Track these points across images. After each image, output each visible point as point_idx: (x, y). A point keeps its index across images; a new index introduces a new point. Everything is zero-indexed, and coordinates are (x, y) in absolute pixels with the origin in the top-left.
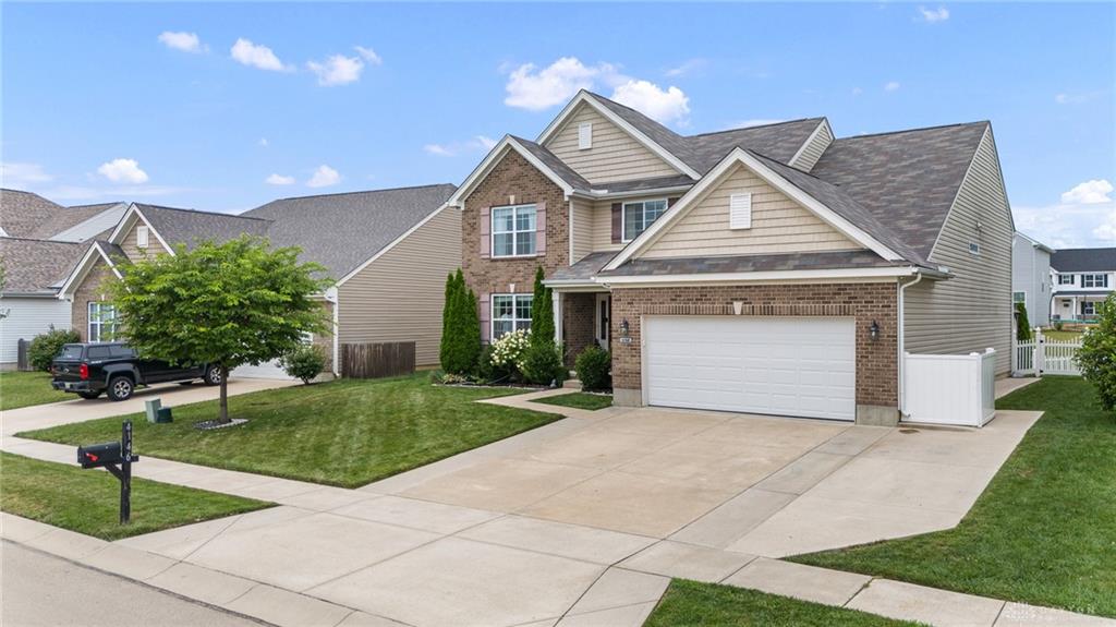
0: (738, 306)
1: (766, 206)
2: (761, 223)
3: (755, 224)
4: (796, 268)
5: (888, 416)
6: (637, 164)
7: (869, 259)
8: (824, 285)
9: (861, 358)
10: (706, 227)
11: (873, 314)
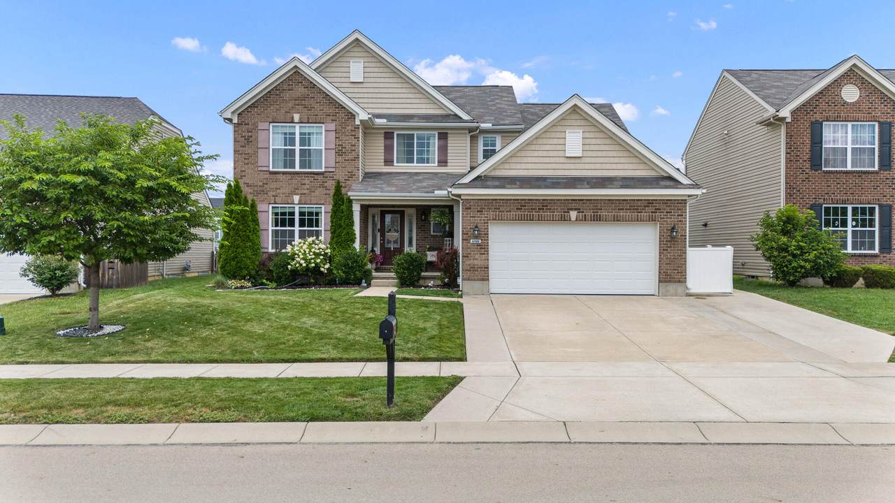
0: (573, 214)
1: (593, 141)
2: (590, 154)
3: (586, 154)
4: (621, 187)
5: (680, 288)
6: (409, 101)
7: (671, 183)
8: (638, 200)
9: (662, 251)
10: (545, 154)
11: (671, 221)
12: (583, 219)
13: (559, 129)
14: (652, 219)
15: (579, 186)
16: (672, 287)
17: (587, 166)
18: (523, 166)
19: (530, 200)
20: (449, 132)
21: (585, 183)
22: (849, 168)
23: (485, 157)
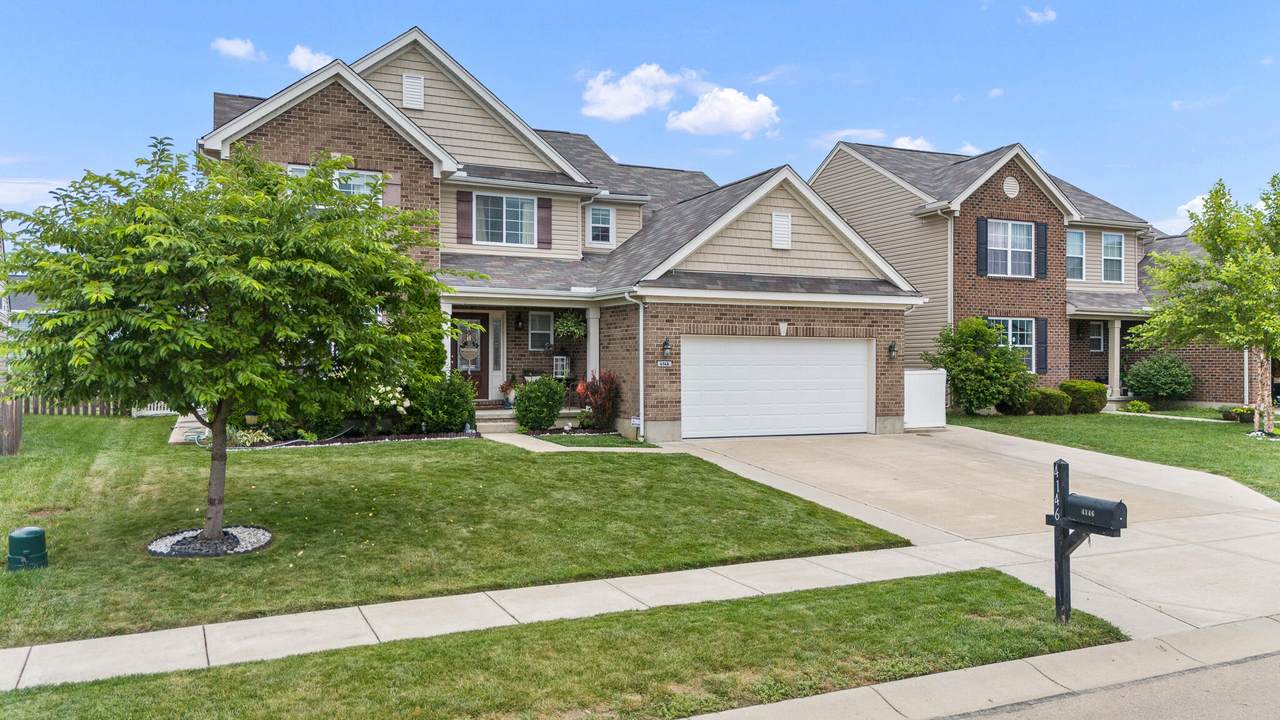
0: (783, 327)
2: (799, 246)
3: (796, 246)
4: (842, 292)
5: (898, 425)
6: (495, 146)
7: (891, 289)
8: (854, 310)
9: (880, 375)
10: (747, 243)
11: (889, 337)
12: (793, 334)
13: (764, 209)
14: (869, 336)
15: (793, 290)
16: (890, 422)
17: (796, 263)
18: (721, 259)
19: (731, 306)
20: (553, 198)
21: (798, 285)
22: (1010, 275)
23: (595, 238)
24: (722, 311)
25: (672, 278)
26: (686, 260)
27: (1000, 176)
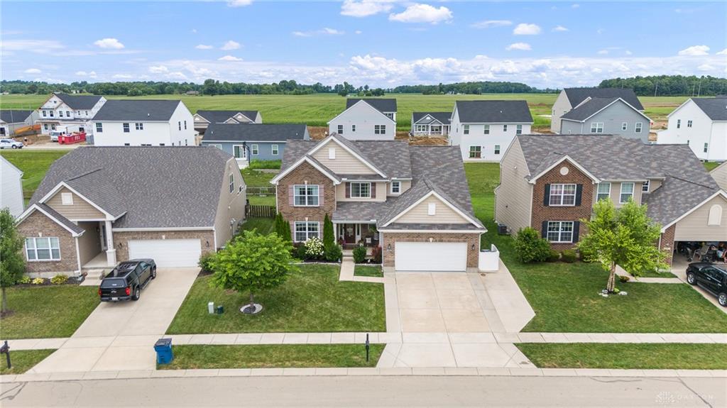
0: (431, 239)
1: (440, 208)
3: (437, 214)
4: (452, 229)
5: (475, 269)
6: (357, 168)
8: (458, 234)
9: (469, 254)
10: (419, 213)
11: (472, 242)
12: (435, 241)
13: (426, 203)
14: (465, 241)
15: (433, 229)
16: (472, 269)
17: (437, 219)
18: (410, 218)
19: (412, 234)
20: (377, 183)
21: (437, 227)
22: (562, 205)
23: (394, 191)
24: (409, 235)
25: (392, 226)
26: (398, 219)
27: (559, 167)
